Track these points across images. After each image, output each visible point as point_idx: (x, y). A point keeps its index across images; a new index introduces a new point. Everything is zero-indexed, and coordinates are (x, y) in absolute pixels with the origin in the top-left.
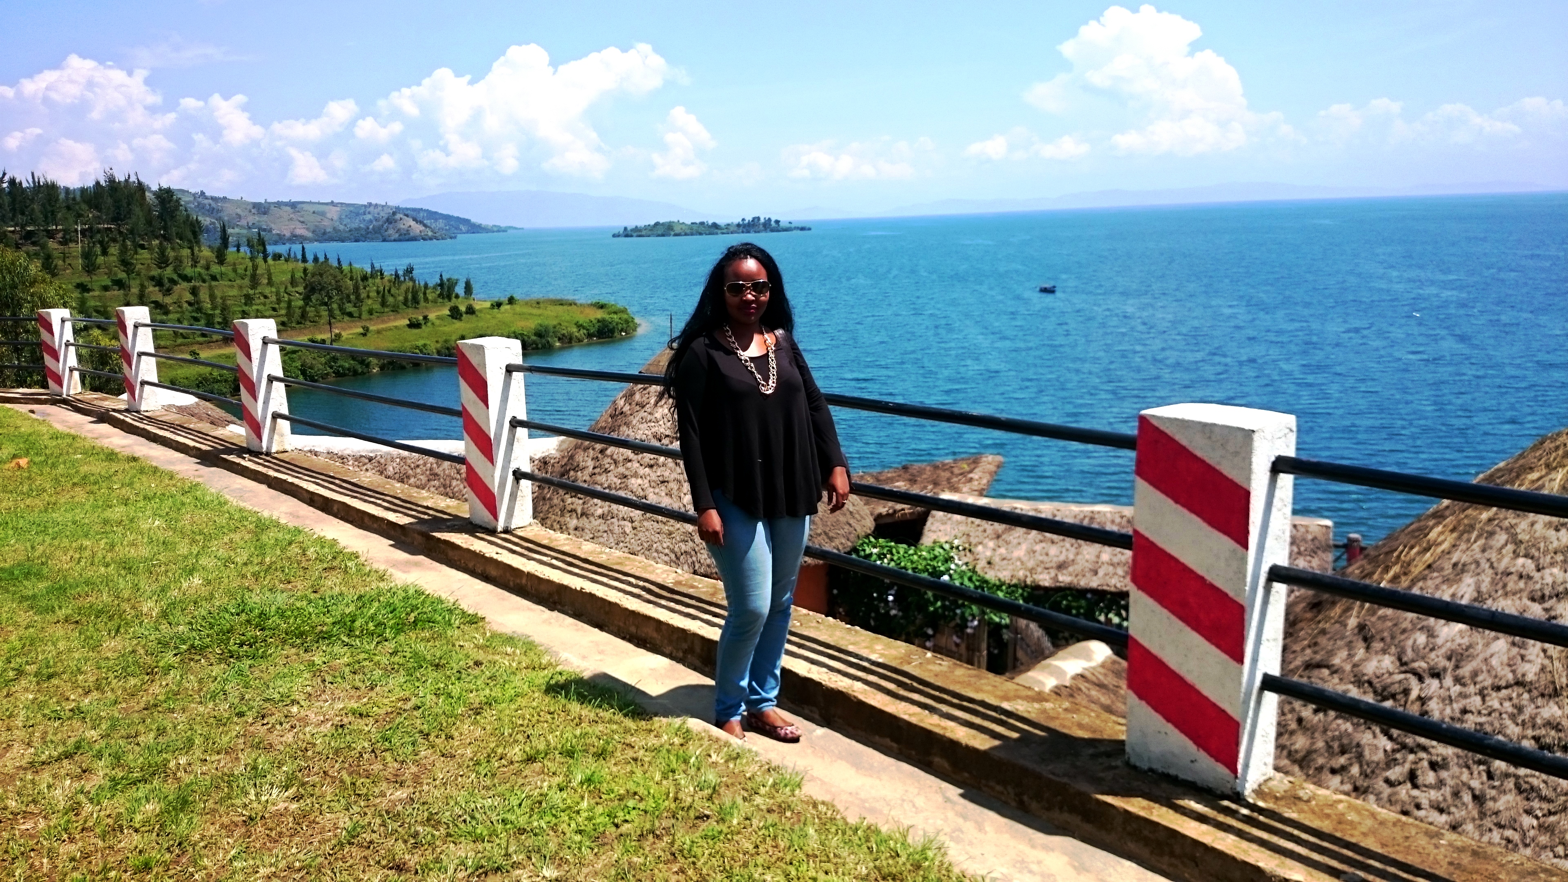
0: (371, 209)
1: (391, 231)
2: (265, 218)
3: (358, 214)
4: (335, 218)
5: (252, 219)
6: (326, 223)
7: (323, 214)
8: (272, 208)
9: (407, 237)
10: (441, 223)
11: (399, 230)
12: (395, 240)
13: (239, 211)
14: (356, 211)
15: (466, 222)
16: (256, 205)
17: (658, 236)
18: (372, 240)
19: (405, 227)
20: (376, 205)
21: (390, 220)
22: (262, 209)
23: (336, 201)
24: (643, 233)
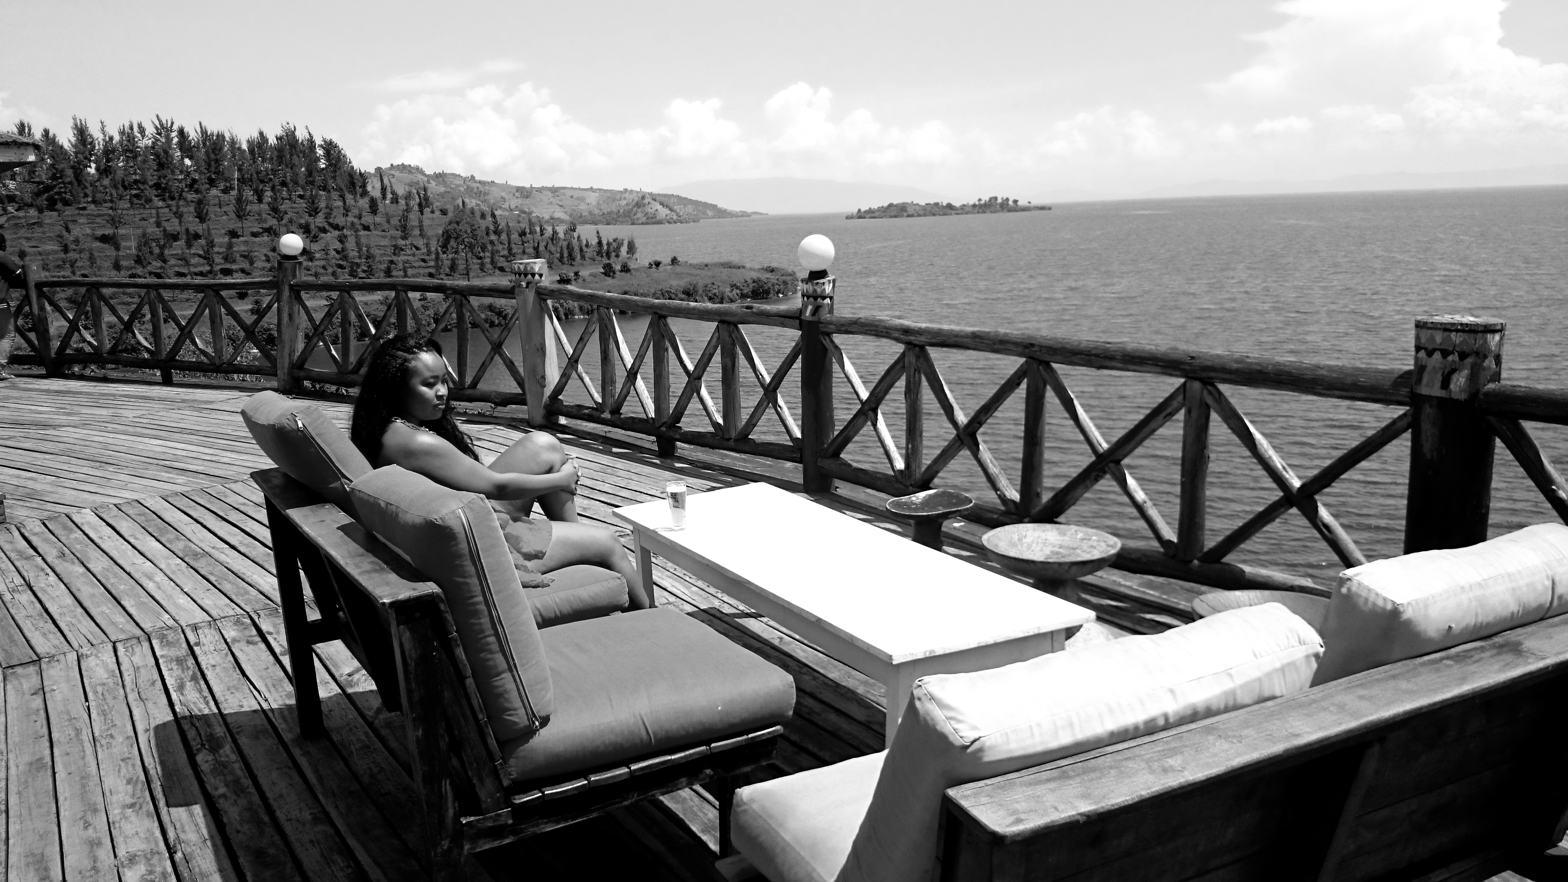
0: (627, 195)
1: (639, 215)
2: (527, 201)
3: (614, 200)
4: (594, 203)
5: (514, 203)
6: (583, 207)
7: (582, 199)
8: (534, 192)
9: (653, 220)
10: (690, 209)
11: (646, 214)
12: (642, 224)
13: (503, 194)
14: (611, 196)
15: (714, 207)
16: (519, 189)
17: (891, 217)
18: (622, 223)
19: (653, 211)
20: (632, 191)
21: (638, 205)
22: (524, 193)
23: (595, 187)
24: (877, 214)
